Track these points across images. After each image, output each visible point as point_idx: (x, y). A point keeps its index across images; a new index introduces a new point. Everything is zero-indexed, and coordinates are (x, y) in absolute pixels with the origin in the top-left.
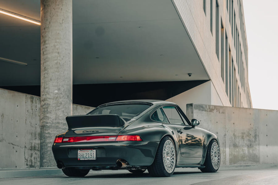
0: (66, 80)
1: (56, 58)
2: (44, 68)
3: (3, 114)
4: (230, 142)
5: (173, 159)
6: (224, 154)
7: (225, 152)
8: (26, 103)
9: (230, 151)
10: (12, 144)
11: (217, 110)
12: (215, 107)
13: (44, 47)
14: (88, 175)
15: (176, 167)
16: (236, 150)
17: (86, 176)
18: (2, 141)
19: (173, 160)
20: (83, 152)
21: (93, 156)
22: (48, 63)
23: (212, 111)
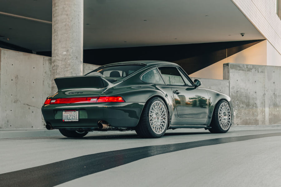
0: (75, 41)
1: (65, 20)
2: (54, 30)
3: (17, 76)
4: (270, 101)
5: (164, 118)
6: (263, 113)
7: (263, 112)
8: (43, 64)
9: (269, 111)
10: (28, 105)
11: (255, 69)
12: (253, 66)
13: (55, 9)
14: (86, 136)
15: (168, 128)
16: (276, 109)
17: (84, 137)
18: (16, 102)
19: (164, 120)
20: (67, 113)
21: (76, 118)
22: (57, 25)
23: (250, 70)
